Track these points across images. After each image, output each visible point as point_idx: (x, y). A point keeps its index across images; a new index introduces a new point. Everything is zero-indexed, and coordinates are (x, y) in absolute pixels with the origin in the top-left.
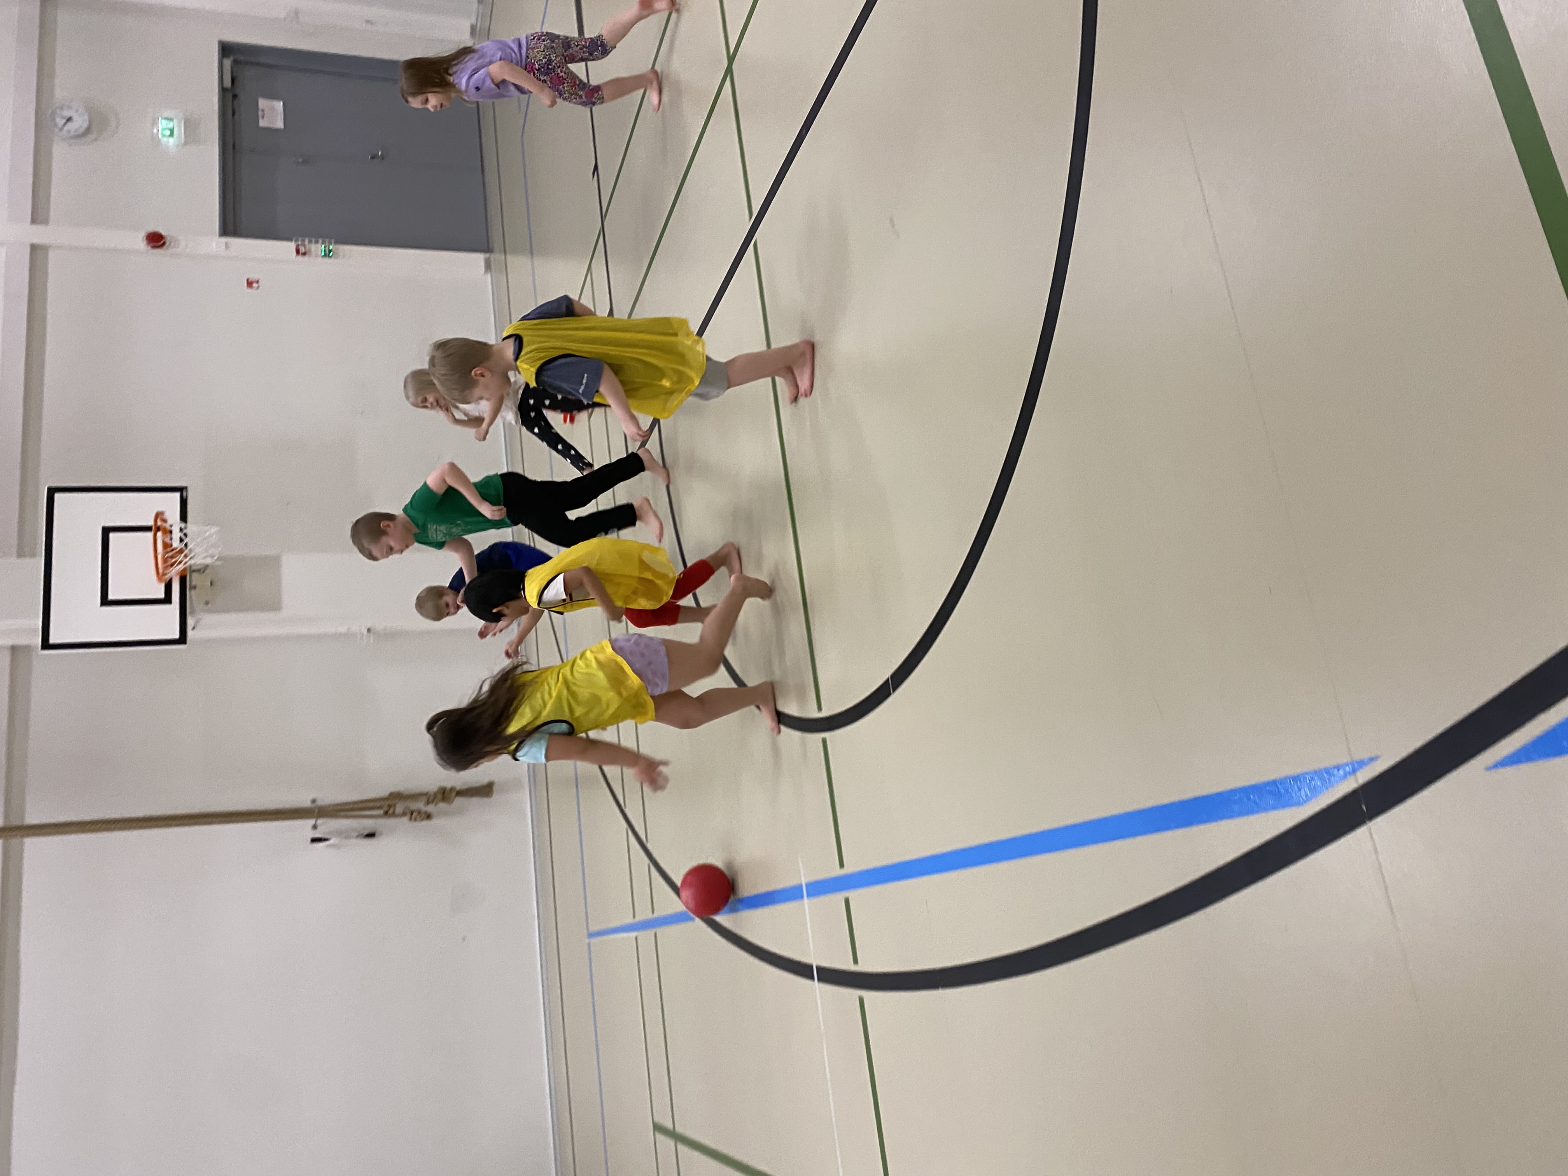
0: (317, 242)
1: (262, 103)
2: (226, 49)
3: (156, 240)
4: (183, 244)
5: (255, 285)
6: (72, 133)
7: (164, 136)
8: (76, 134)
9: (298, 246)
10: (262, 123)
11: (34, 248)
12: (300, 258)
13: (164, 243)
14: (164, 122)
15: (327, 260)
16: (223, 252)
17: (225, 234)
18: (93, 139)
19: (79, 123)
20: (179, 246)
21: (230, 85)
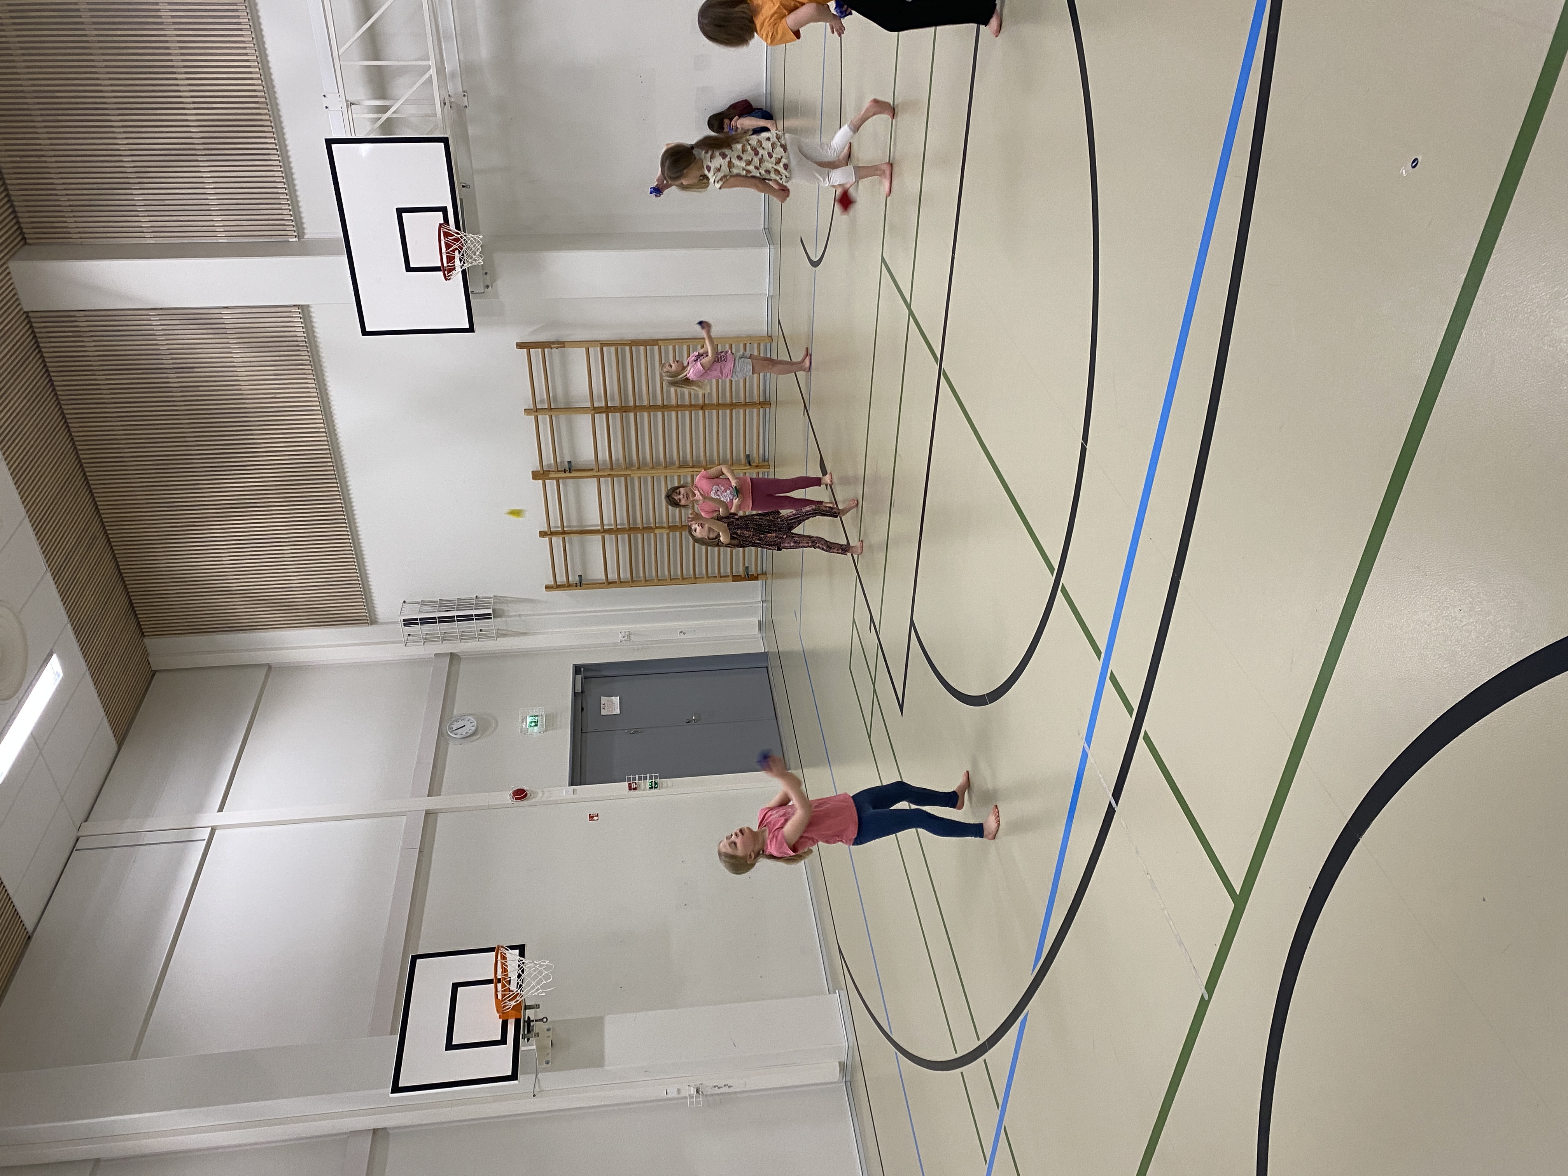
1: (604, 700)
2: (577, 669)
3: (520, 794)
4: (540, 794)
6: (464, 735)
7: (531, 726)
8: (468, 735)
10: (603, 712)
12: (632, 793)
13: (526, 795)
14: (531, 718)
15: (653, 791)
16: (572, 796)
17: (572, 783)
18: (477, 739)
19: (469, 728)
20: (536, 797)
21: (580, 691)
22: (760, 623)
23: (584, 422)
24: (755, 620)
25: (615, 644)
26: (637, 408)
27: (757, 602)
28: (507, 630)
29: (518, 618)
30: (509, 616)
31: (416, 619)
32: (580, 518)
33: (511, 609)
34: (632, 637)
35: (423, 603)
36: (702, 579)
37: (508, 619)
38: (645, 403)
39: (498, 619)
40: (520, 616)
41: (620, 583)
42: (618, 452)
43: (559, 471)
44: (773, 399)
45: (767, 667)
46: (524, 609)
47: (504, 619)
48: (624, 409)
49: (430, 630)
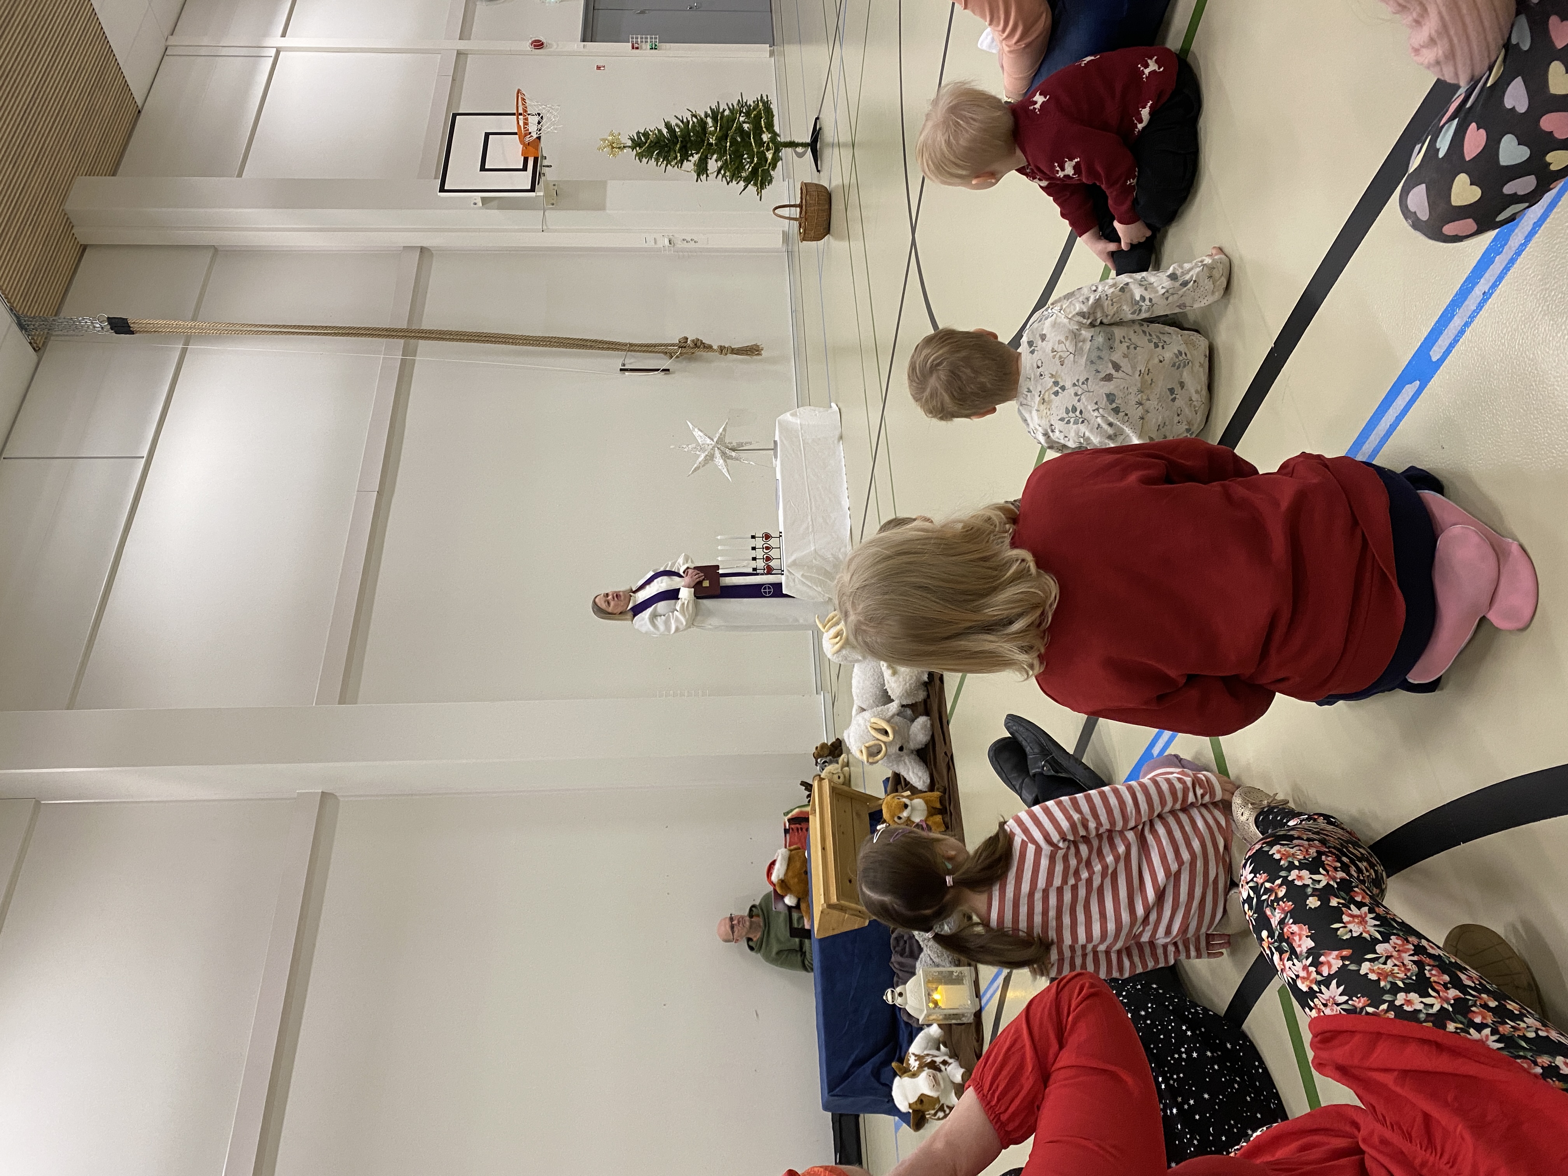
0: (647, 42)
3: (538, 45)
4: (555, 47)
5: (602, 68)
9: (633, 44)
11: (459, 52)
12: (635, 51)
13: (543, 46)
15: (653, 51)
16: (582, 49)
17: (584, 40)
18: (501, 3)
20: (552, 48)
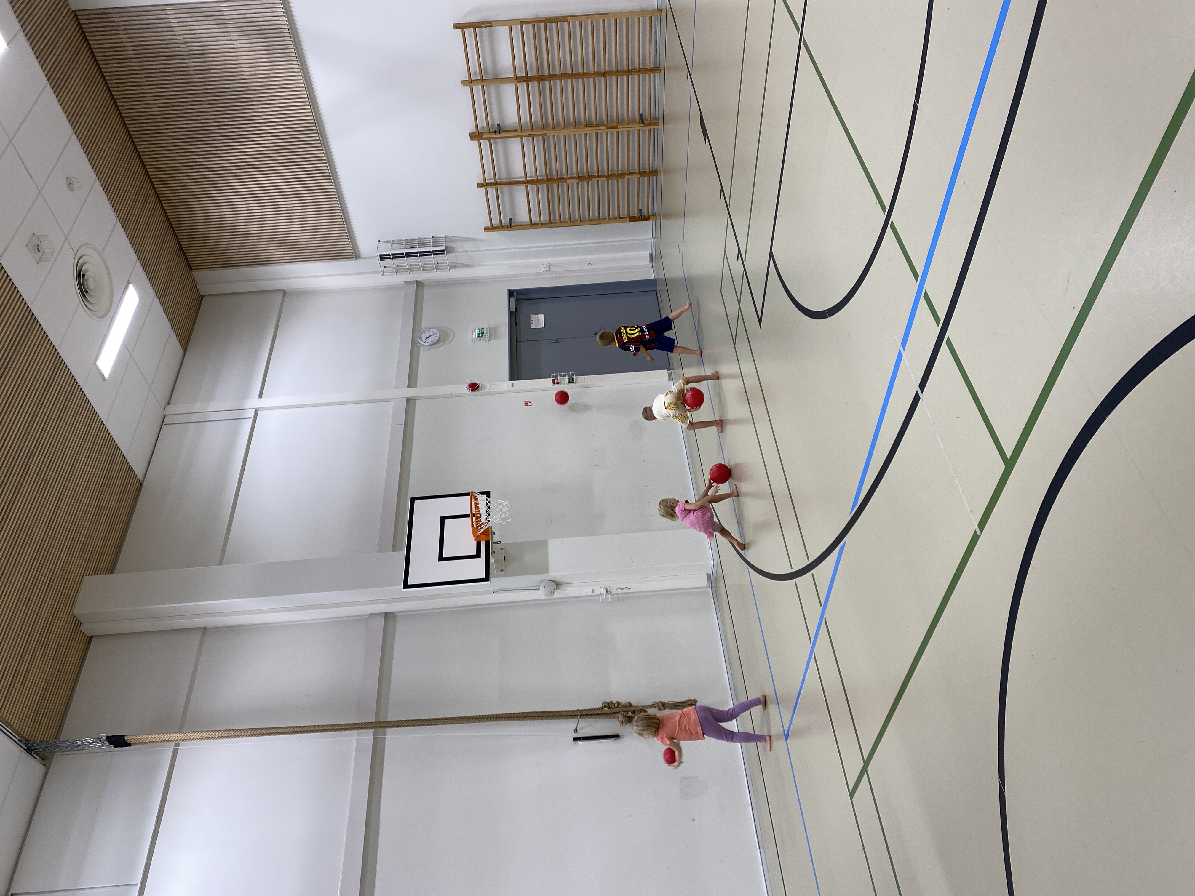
0: (565, 376)
1: (533, 317)
2: (511, 293)
3: (474, 387)
4: (488, 387)
5: (529, 404)
6: (431, 343)
7: (478, 336)
8: (433, 343)
9: (553, 380)
10: (532, 326)
11: (408, 400)
13: (478, 387)
14: (478, 331)
15: (571, 385)
16: (511, 388)
17: (511, 379)
18: (440, 346)
19: (434, 339)
20: (486, 388)
21: (514, 310)
22: (651, 255)
23: (509, 90)
24: (647, 253)
25: (539, 274)
26: (551, 77)
27: (648, 239)
28: (457, 263)
29: (464, 253)
30: (458, 252)
31: (390, 255)
32: (508, 171)
33: (459, 246)
34: (551, 267)
35: (393, 242)
36: (605, 220)
37: (457, 254)
38: (558, 72)
39: (450, 254)
40: (466, 251)
41: (541, 225)
42: (536, 116)
43: (490, 132)
44: (662, 65)
45: (656, 291)
46: (469, 246)
47: (454, 254)
48: (540, 78)
49: (400, 263)
